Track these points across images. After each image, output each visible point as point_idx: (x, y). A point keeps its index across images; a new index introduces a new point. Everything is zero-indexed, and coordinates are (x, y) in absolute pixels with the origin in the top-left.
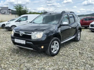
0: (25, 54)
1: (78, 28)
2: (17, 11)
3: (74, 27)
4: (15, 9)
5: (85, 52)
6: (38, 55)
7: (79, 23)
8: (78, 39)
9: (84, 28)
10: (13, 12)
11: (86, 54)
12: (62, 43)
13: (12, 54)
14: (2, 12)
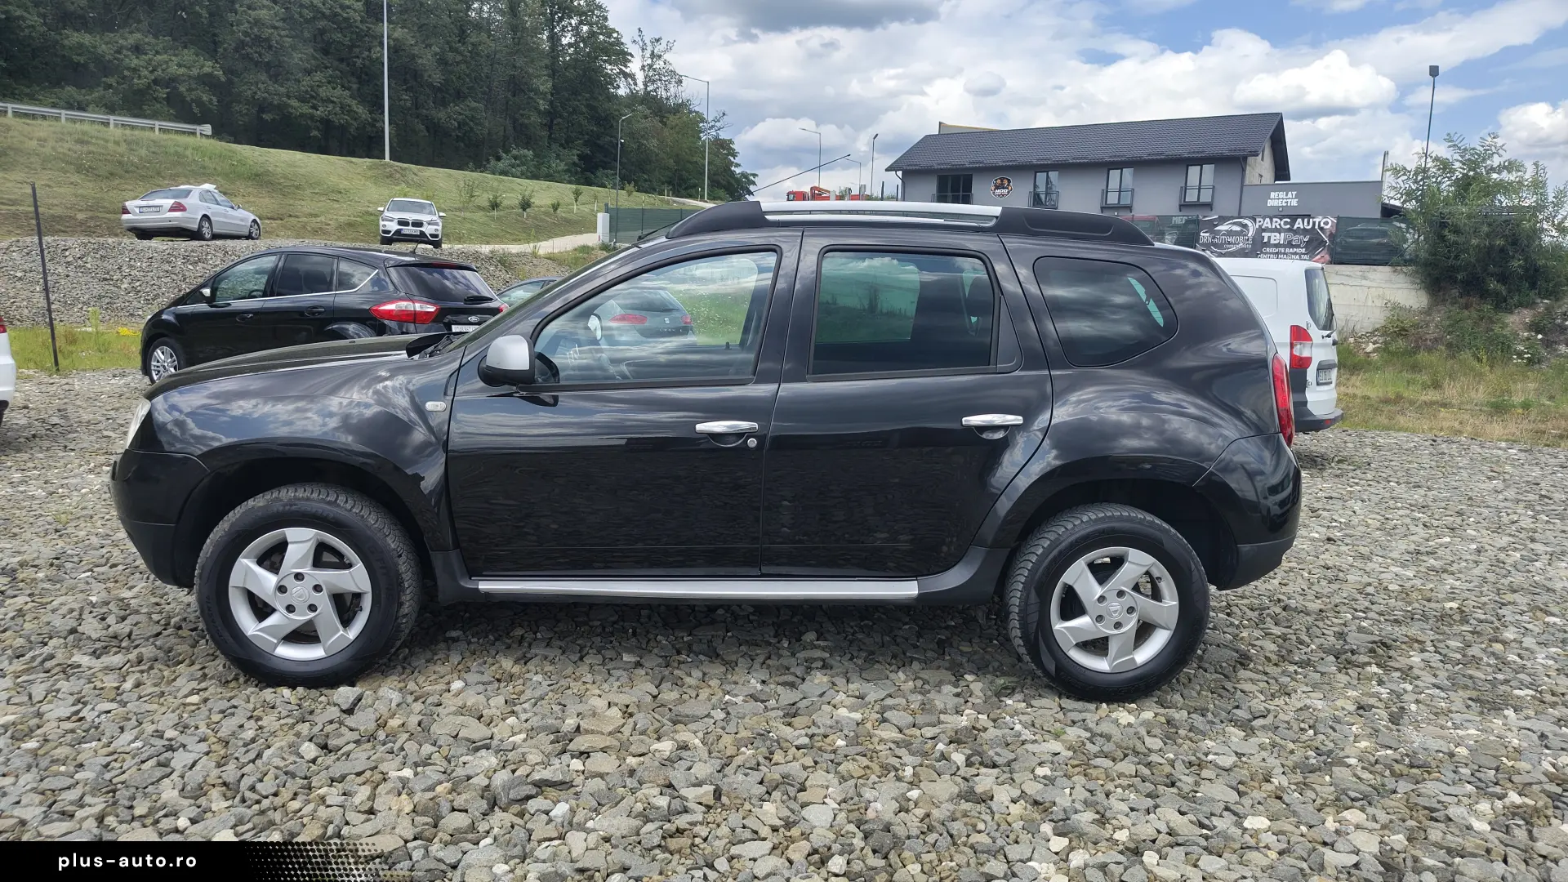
14: (1229, 243)
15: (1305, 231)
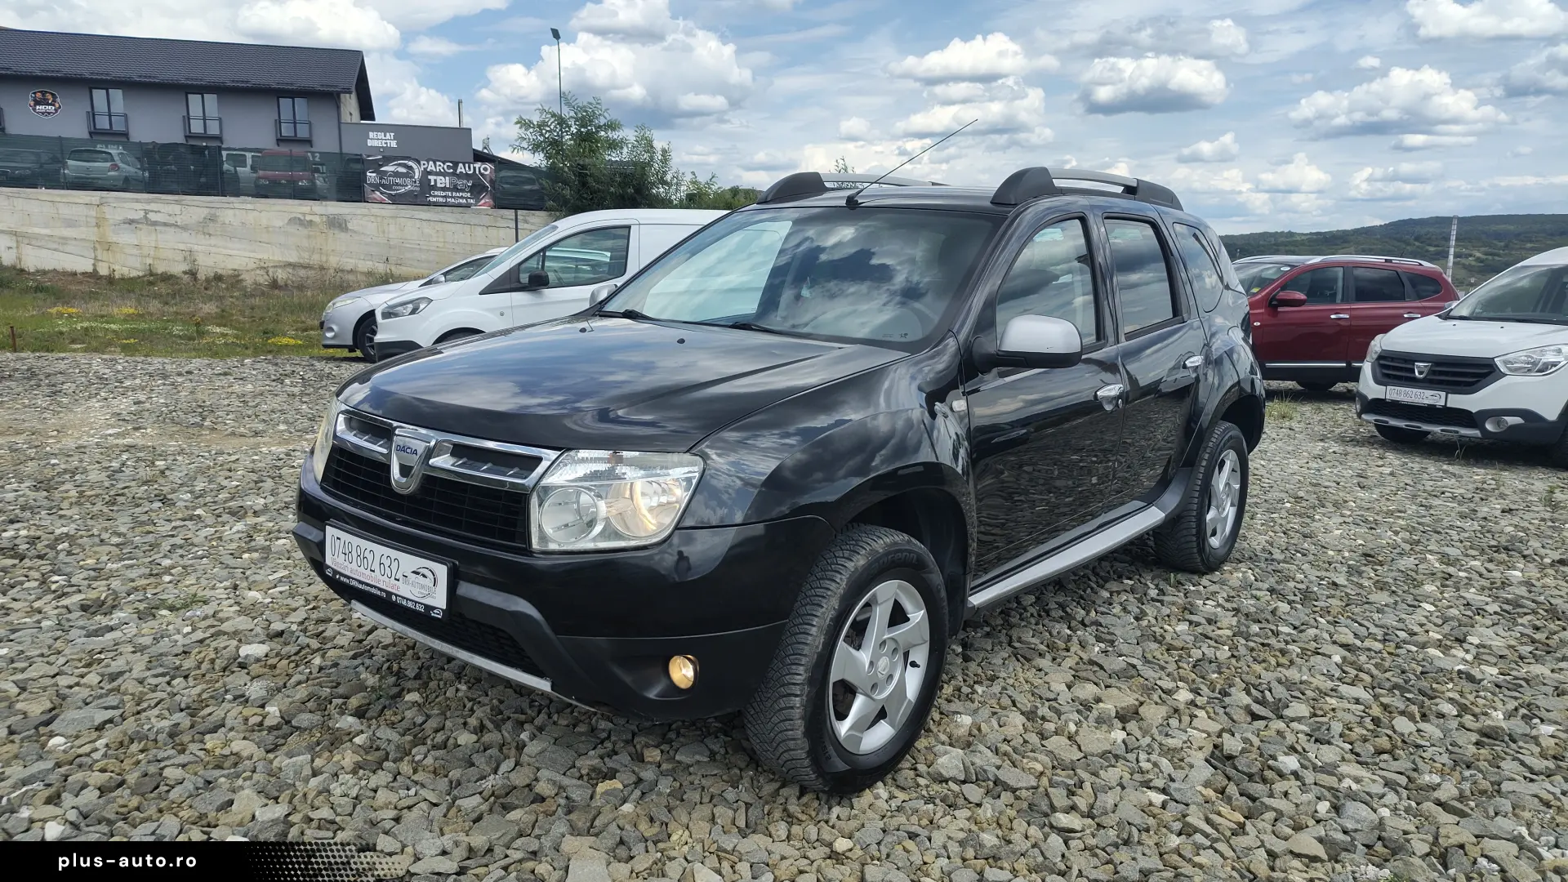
0: (465, 738)
1: (1210, 401)
2: (552, 173)
3: (1164, 388)
4: (536, 147)
5: (1302, 753)
6: (639, 758)
7: (1237, 335)
8: (1215, 542)
9: (1290, 384)
10: (503, 180)
11: (1309, 777)
12: (977, 599)
13: (304, 719)
14: (397, 184)
15: (467, 176)
